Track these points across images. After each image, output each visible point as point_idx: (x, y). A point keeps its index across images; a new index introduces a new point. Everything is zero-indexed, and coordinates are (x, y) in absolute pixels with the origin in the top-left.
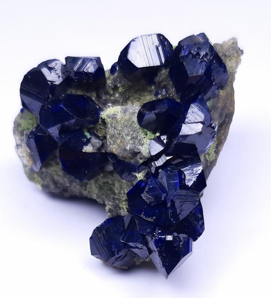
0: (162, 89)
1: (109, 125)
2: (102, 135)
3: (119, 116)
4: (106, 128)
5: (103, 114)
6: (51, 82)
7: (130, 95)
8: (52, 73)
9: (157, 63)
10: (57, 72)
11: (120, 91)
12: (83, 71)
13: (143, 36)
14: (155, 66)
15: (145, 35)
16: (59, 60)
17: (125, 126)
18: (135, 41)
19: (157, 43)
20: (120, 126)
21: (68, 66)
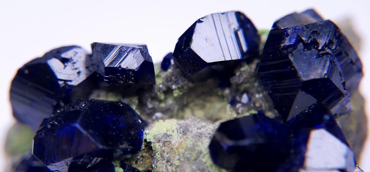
0: (242, 93)
1: (159, 154)
2: (145, 168)
3: (176, 139)
4: (152, 157)
5: (149, 134)
6: (65, 81)
7: (190, 100)
8: (67, 67)
9: (236, 55)
10: (76, 66)
11: (176, 95)
12: (119, 66)
13: (214, 14)
14: (233, 59)
15: (218, 13)
16: (79, 47)
17: (186, 160)
18: (202, 22)
19: (235, 25)
20: (177, 157)
21: (95, 56)
